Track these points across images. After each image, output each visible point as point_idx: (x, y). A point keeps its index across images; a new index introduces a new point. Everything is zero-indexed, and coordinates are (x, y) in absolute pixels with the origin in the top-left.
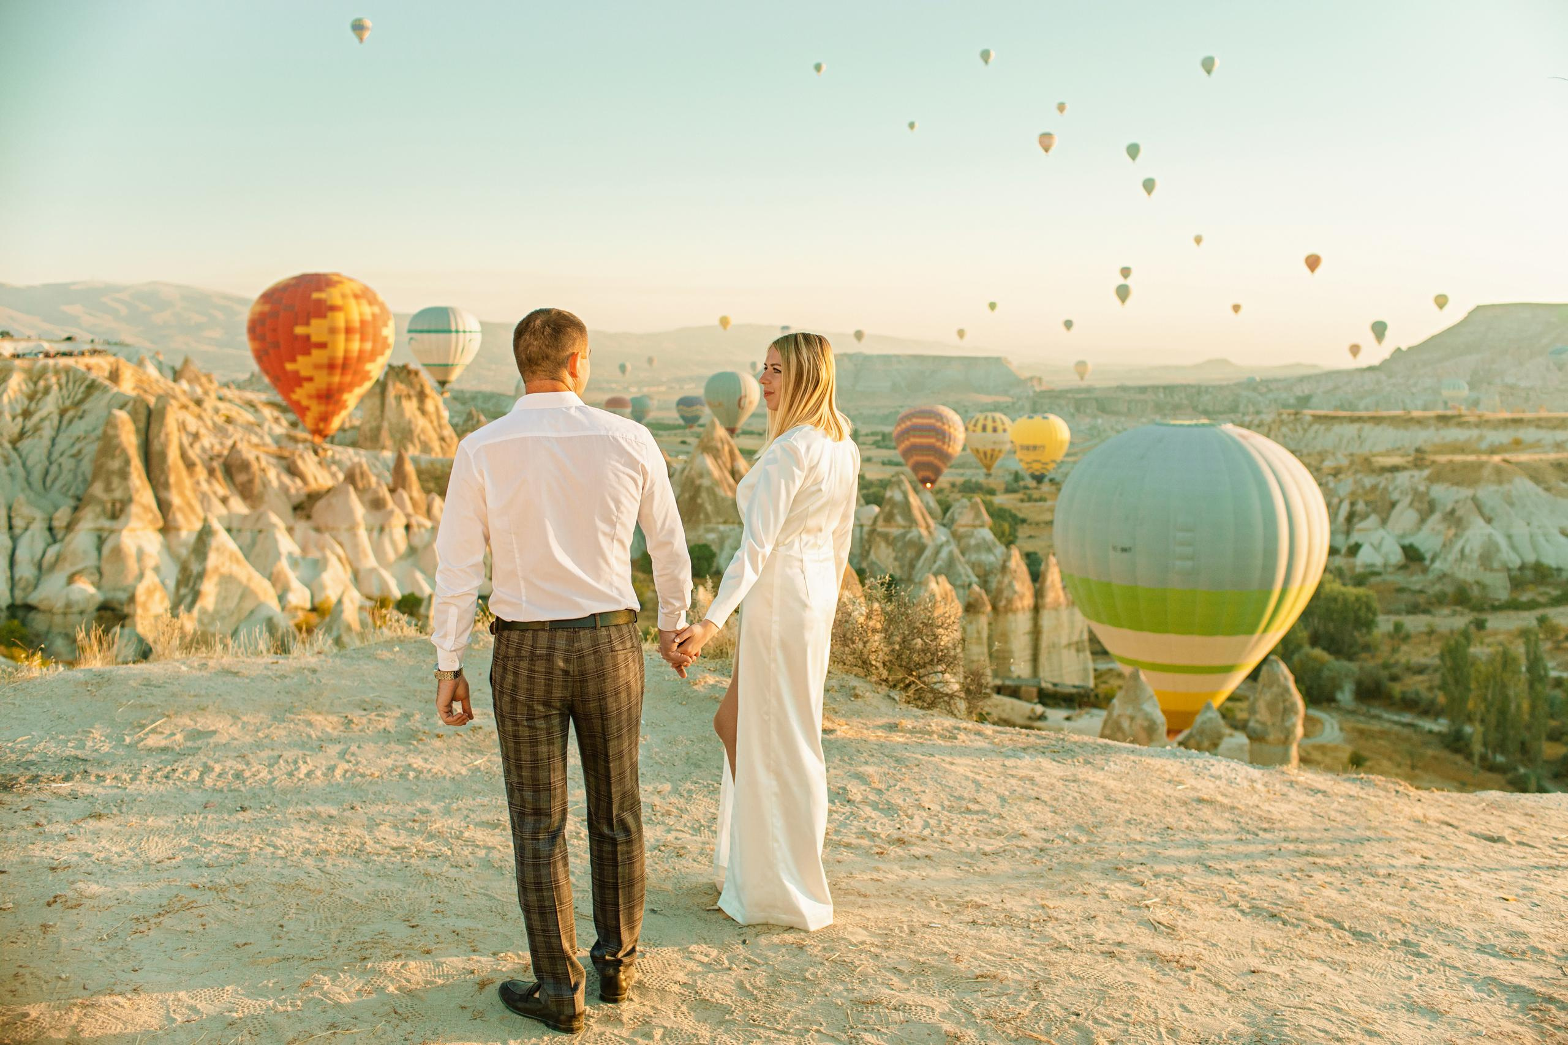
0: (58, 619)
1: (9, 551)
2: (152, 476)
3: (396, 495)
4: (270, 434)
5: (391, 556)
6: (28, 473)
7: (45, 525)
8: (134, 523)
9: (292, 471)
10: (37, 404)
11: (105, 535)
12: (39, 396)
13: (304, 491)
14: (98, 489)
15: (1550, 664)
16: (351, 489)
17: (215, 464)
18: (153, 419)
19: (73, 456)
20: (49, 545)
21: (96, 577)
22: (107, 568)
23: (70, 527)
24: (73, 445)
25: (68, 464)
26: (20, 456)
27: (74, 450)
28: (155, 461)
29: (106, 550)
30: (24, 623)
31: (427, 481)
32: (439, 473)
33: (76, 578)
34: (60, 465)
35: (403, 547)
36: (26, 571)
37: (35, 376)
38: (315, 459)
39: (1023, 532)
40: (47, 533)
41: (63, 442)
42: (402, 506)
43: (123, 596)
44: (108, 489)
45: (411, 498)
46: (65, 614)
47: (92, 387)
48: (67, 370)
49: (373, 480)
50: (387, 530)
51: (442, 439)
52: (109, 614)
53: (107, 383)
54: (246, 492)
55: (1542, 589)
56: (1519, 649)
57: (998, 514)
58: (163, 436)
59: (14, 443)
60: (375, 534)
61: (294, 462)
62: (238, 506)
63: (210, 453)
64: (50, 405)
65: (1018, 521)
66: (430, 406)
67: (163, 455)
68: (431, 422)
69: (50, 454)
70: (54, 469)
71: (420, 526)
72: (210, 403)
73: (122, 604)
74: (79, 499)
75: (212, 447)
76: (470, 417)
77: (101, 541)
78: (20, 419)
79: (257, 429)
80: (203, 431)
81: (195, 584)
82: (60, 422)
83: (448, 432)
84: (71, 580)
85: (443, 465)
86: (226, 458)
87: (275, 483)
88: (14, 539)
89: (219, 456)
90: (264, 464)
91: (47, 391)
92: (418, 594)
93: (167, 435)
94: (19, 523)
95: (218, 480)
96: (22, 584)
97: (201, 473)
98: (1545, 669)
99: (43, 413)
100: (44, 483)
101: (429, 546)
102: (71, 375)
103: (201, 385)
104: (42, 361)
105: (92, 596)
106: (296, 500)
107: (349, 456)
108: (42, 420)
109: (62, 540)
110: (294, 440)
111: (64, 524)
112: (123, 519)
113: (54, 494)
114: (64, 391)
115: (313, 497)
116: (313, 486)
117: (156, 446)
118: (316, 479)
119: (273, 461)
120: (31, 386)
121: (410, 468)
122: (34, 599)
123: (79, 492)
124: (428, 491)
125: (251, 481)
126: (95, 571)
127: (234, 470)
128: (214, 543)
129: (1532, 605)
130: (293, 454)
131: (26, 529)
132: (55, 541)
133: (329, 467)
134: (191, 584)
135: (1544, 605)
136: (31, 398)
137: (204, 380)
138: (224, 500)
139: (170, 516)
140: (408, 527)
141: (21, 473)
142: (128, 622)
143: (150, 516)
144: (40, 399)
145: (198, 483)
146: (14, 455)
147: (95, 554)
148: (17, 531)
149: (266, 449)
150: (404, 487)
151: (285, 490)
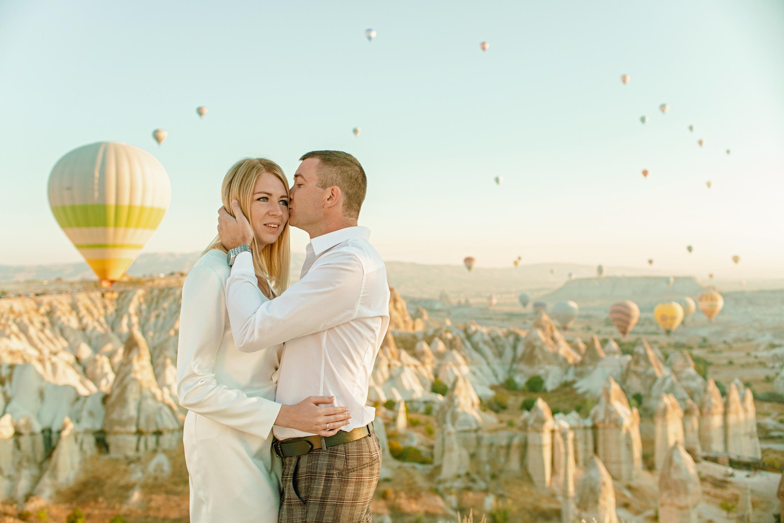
3: (384, 350)
5: (381, 379)
31: (399, 342)
32: (404, 339)
35: (386, 375)
39: (711, 370)
42: (386, 356)
45: (391, 351)
50: (379, 367)
51: (405, 322)
57: (697, 360)
65: (707, 364)
66: (399, 305)
68: (400, 314)
71: (395, 365)
76: (418, 311)
83: (408, 318)
85: (404, 335)
92: (394, 400)
101: (399, 376)
121: (390, 336)
124: (398, 348)
140: (389, 366)
150: (387, 346)
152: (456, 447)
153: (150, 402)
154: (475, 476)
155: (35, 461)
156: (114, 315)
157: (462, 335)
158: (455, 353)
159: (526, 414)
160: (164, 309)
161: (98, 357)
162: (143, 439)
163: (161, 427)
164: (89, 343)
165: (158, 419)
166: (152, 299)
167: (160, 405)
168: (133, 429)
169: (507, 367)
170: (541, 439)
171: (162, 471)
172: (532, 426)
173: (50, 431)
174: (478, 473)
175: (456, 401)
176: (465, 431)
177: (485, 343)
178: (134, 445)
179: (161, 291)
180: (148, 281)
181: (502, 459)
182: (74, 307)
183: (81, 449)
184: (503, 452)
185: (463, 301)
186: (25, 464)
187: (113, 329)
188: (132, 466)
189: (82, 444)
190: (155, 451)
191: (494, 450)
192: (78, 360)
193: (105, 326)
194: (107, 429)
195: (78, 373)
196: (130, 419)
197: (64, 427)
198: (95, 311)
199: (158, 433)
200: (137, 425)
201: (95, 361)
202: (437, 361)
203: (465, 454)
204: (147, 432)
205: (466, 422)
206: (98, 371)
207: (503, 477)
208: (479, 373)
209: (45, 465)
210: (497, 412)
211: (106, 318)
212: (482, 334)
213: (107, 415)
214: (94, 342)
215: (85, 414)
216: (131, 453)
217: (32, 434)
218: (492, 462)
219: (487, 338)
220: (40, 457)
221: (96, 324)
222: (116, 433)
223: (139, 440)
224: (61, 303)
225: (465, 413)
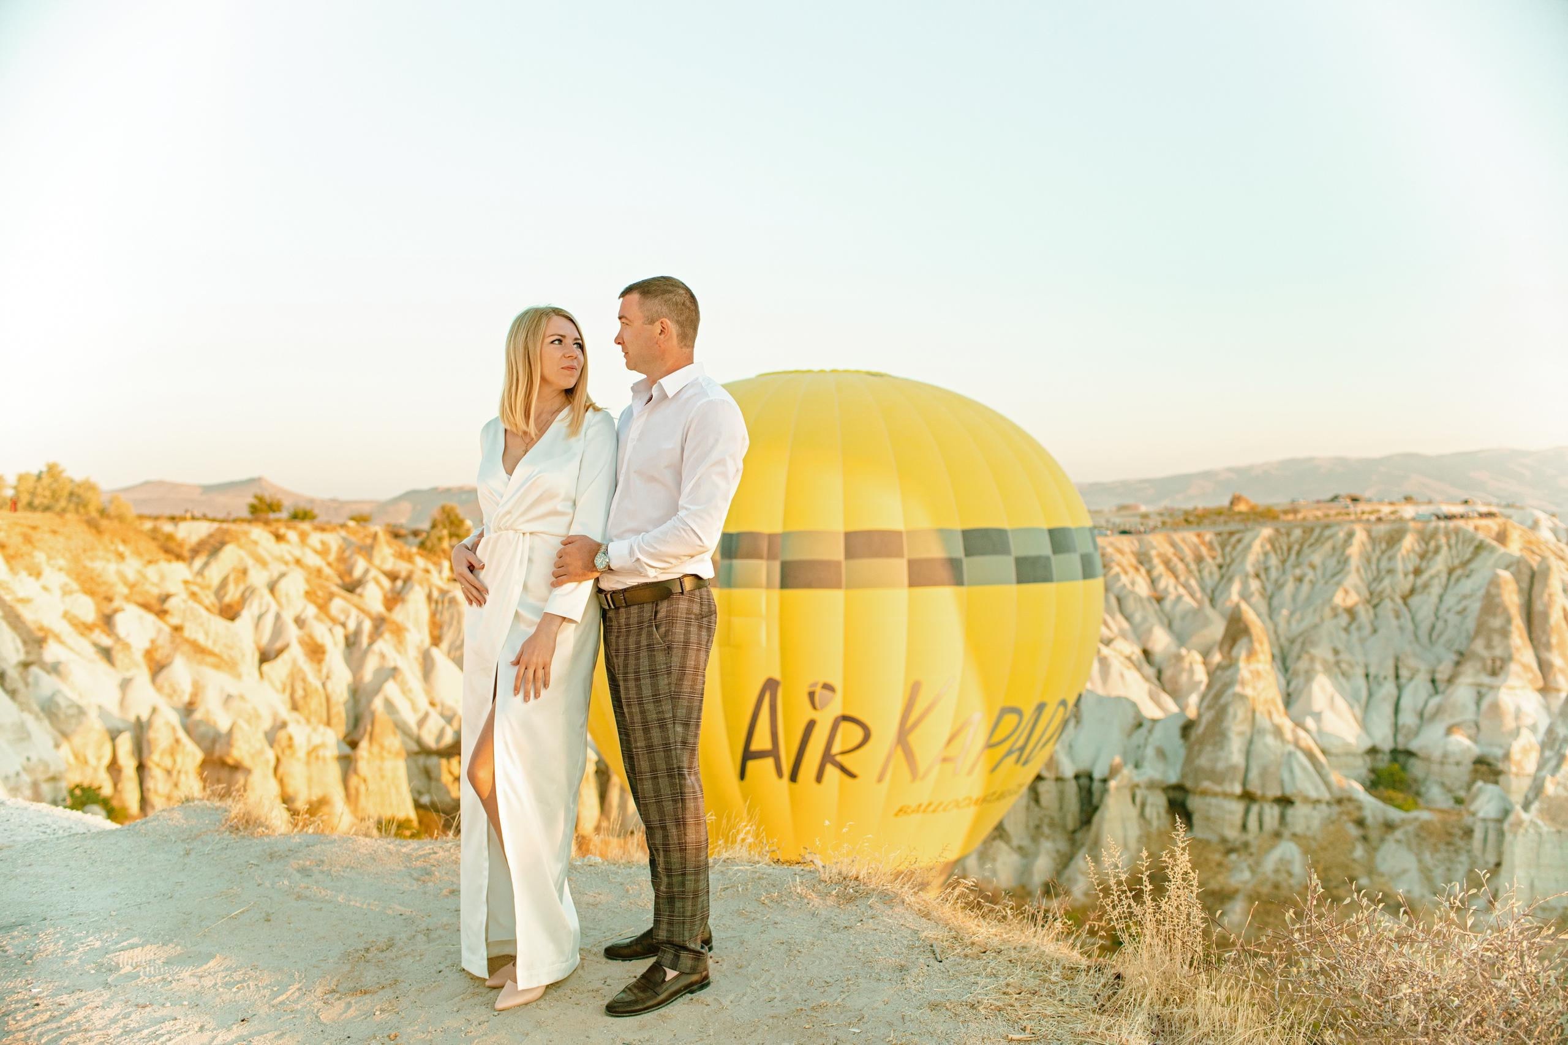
0: (1435, 768)
1: (1395, 699)
6: (1416, 626)
7: (1428, 677)
8: (1512, 681)
10: (1428, 563)
11: (1484, 690)
12: (1430, 555)
14: (1479, 646)
18: (1536, 580)
19: (1459, 613)
20: (1431, 696)
21: (1473, 731)
22: (1484, 723)
23: (1450, 680)
24: (1459, 602)
25: (1452, 619)
26: (1410, 610)
27: (1459, 608)
28: (1537, 621)
29: (1485, 704)
30: (1404, 768)
33: (1455, 729)
34: (1446, 621)
36: (1408, 718)
37: (1426, 537)
40: (1429, 685)
41: (1450, 600)
43: (1499, 752)
44: (1489, 646)
46: (1442, 763)
47: (1480, 547)
48: (1457, 531)
52: (1484, 768)
53: (1495, 543)
58: (1546, 597)
59: (1405, 598)
64: (1439, 564)
69: (1437, 609)
70: (1440, 625)
73: (1497, 759)
74: (1461, 654)
77: (1480, 696)
78: (1411, 577)
81: (1561, 747)
82: (1449, 579)
84: (1449, 731)
88: (1399, 688)
91: (1437, 550)
93: (1550, 596)
94: (1404, 673)
96: (1404, 731)
99: (1432, 571)
100: (1430, 635)
102: (1461, 536)
104: (1434, 523)
105: (1469, 749)
108: (1432, 578)
109: (1443, 692)
111: (1446, 676)
112: (1502, 676)
113: (1439, 649)
114: (1454, 552)
117: (1538, 606)
120: (1423, 545)
122: (1414, 745)
123: (1463, 648)
126: (1472, 724)
131: (1411, 679)
132: (1437, 692)
134: (1557, 747)
136: (1422, 557)
141: (1410, 626)
142: (1501, 779)
143: (1530, 676)
144: (1430, 559)
146: (1405, 610)
147: (1472, 707)
148: (1403, 680)
153: (1270, 740)
155: (1064, 827)
156: (1216, 577)
160: (1313, 567)
161: (1184, 651)
162: (1255, 808)
163: (1289, 791)
164: (1170, 626)
165: (1286, 776)
166: (1290, 549)
167: (1291, 748)
168: (1238, 789)
171: (1290, 874)
173: (1090, 777)
178: (1237, 819)
179: (1308, 531)
180: (1286, 512)
182: (1143, 559)
183: (1142, 814)
186: (1046, 830)
187: (1212, 601)
188: (1233, 857)
189: (1143, 805)
190: (1277, 835)
192: (1146, 653)
193: (1199, 595)
194: (1189, 784)
195: (1147, 679)
196: (1233, 768)
197: (1114, 771)
198: (1180, 566)
199: (1285, 801)
200: (1244, 784)
201: (1179, 658)
204: (1263, 798)
206: (1184, 678)
209: (1079, 835)
211: (1201, 581)
213: (1189, 760)
214: (1177, 624)
215: (1150, 752)
216: (1232, 834)
217: (1059, 779)
220: (1071, 822)
221: (1181, 590)
222: (1204, 793)
223: (1247, 811)
224: (1121, 551)
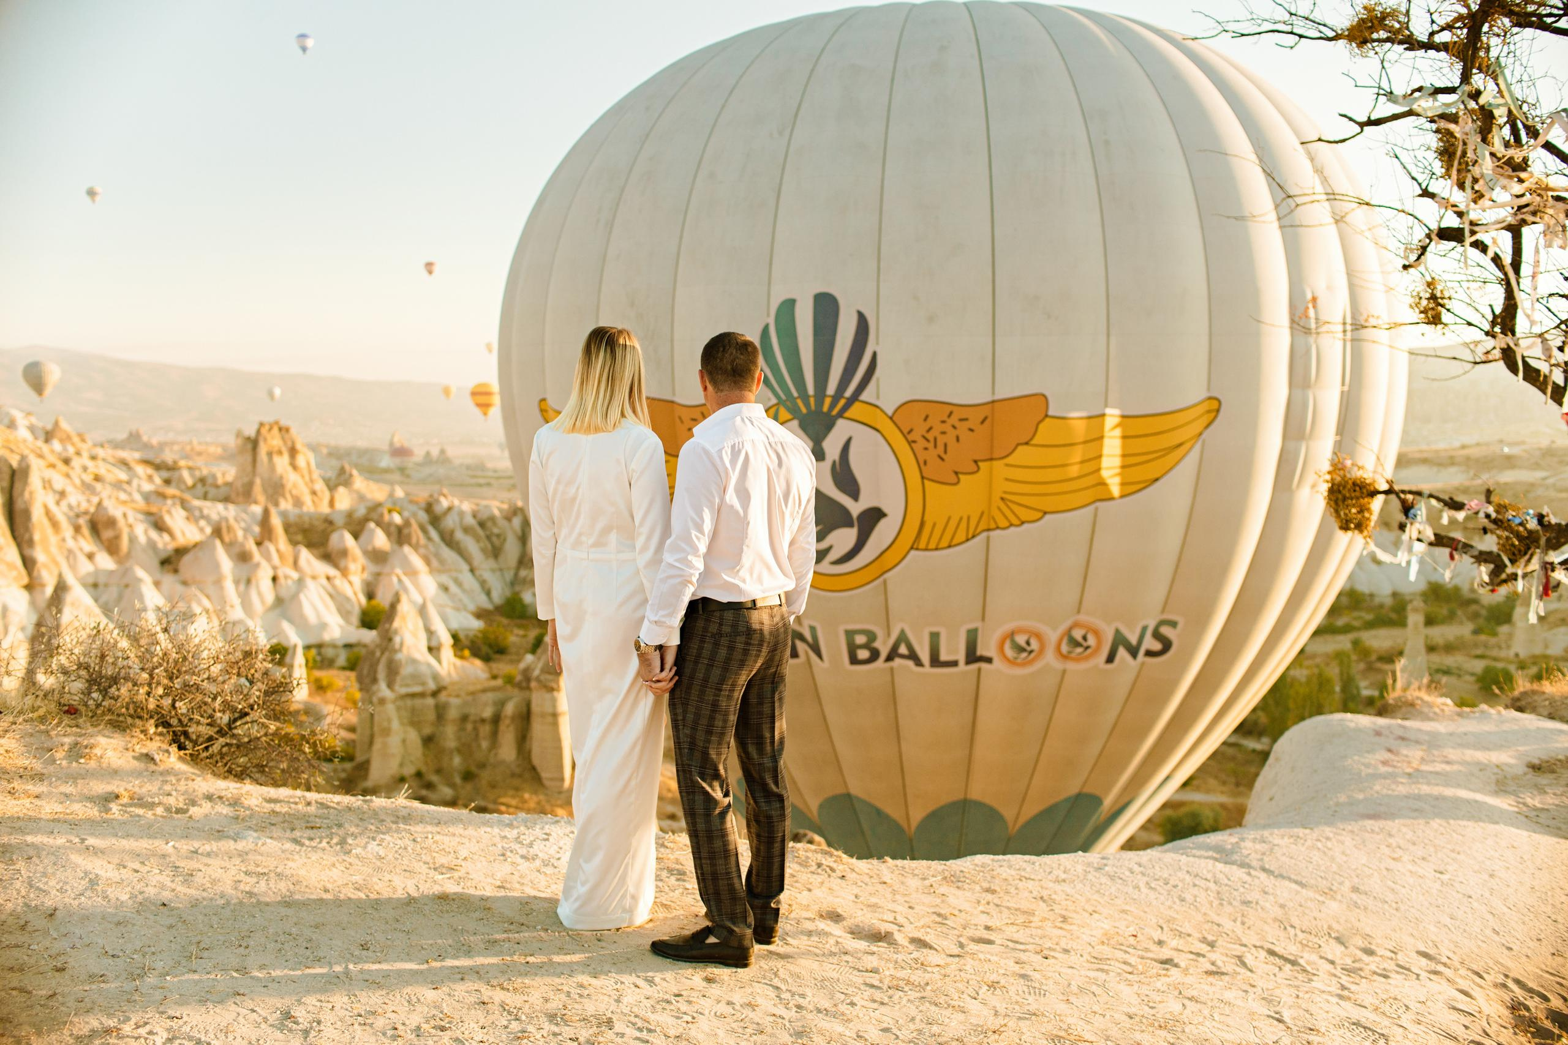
2: (17, 534)
3: (263, 548)
4: (139, 491)
5: (258, 607)
9: (160, 526)
13: (171, 546)
15: (1363, 684)
16: (218, 543)
17: (82, 521)
31: (296, 533)
32: (306, 526)
35: (270, 598)
38: (183, 513)
42: (268, 558)
45: (278, 551)
49: (240, 534)
50: (254, 582)
51: (314, 493)
54: (112, 548)
55: (1356, 614)
56: (1333, 672)
60: (242, 587)
61: (161, 518)
62: (105, 562)
63: (76, 510)
66: (301, 461)
67: (27, 514)
68: (303, 477)
71: (286, 577)
72: (76, 463)
75: (79, 505)
76: (342, 471)
79: (126, 486)
80: (69, 489)
83: (320, 486)
85: (311, 519)
86: (93, 515)
87: (142, 539)
89: (86, 513)
90: (131, 520)
92: (285, 643)
95: (83, 536)
97: (68, 531)
98: (1358, 688)
101: (295, 596)
103: (73, 444)
106: (164, 555)
107: (216, 510)
110: (163, 496)
115: (181, 552)
116: (181, 541)
118: (183, 534)
119: (141, 517)
121: (276, 522)
124: (294, 543)
125: (117, 537)
127: (100, 526)
128: (69, 598)
129: (1347, 629)
130: (160, 510)
133: (196, 521)
135: (1358, 629)
137: (76, 439)
138: (90, 557)
139: (35, 573)
140: (274, 579)
145: (64, 540)
149: (134, 505)
150: (270, 540)
151: (152, 545)
152: (395, 725)
154: (434, 778)
157: (423, 516)
158: (407, 549)
159: (529, 658)
169: (509, 575)
170: (554, 701)
172: (538, 679)
174: (439, 771)
175: (397, 640)
176: (413, 696)
177: (467, 530)
181: (485, 744)
184: (485, 730)
185: (435, 452)
191: (469, 727)
202: (373, 568)
203: (413, 736)
205: (416, 678)
207: (485, 776)
208: (453, 588)
210: (486, 659)
212: (461, 514)
218: (464, 749)
219: (470, 521)
225: (414, 661)
